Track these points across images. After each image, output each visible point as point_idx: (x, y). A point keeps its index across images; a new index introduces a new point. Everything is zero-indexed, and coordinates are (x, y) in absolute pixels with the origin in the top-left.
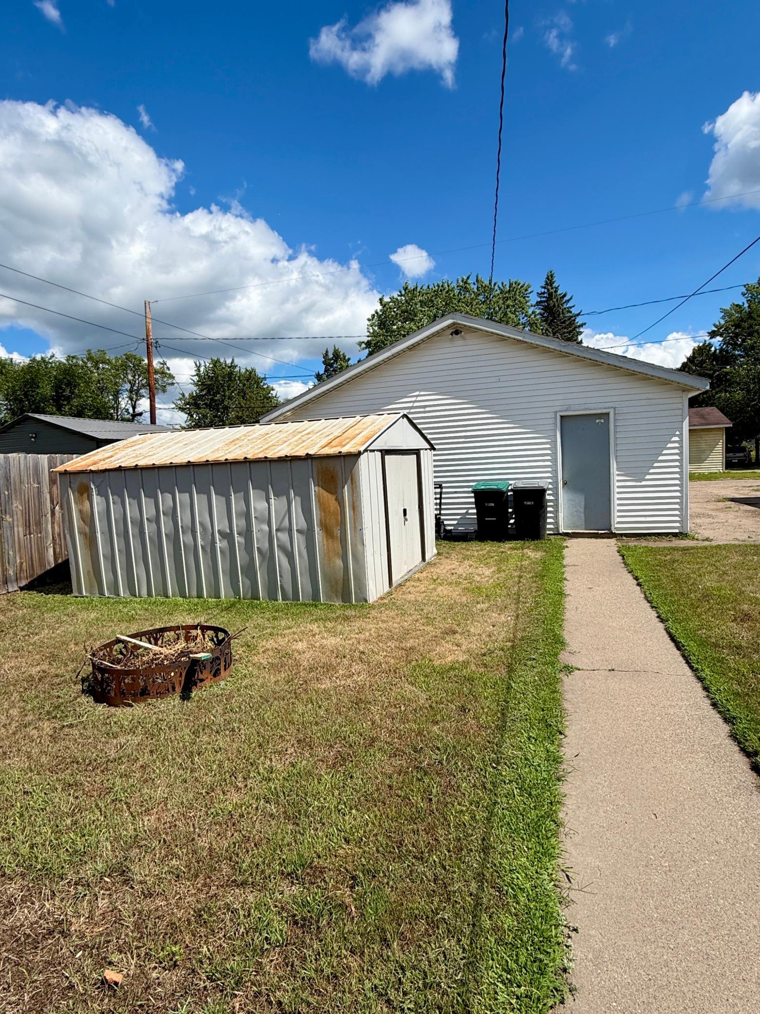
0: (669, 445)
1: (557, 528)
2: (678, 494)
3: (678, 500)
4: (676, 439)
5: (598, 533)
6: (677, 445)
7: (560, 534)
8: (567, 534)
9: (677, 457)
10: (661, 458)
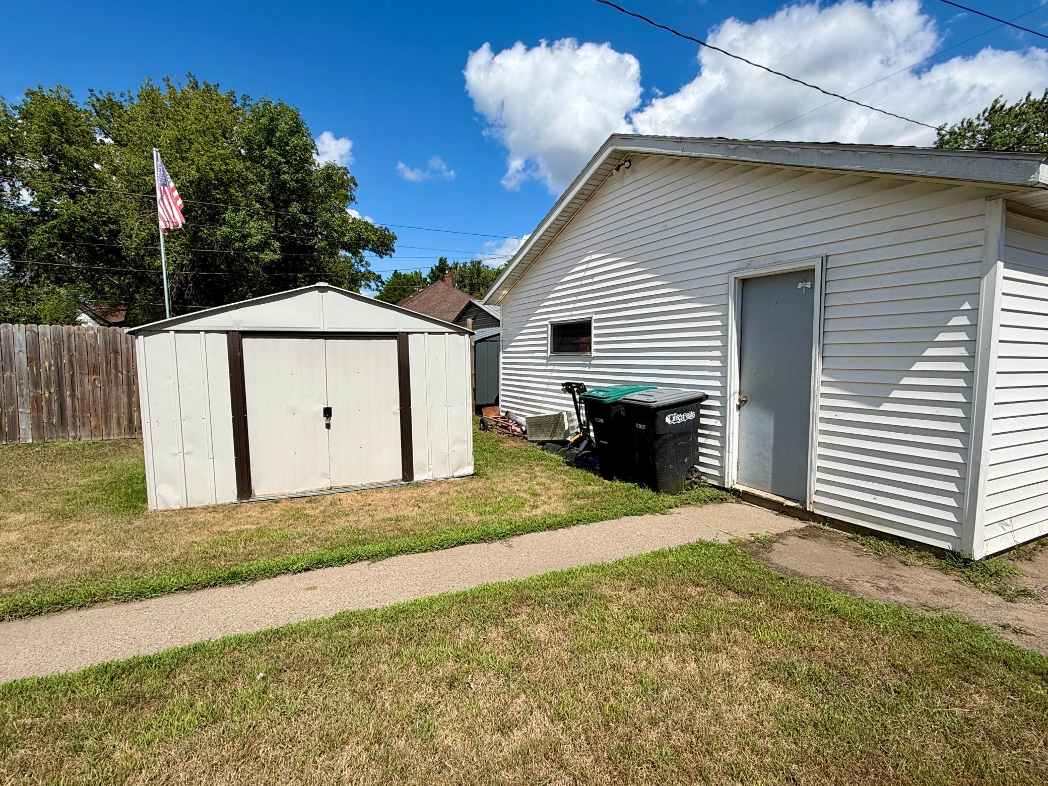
0: (942, 337)
1: (722, 478)
2: (957, 458)
3: (955, 473)
4: (964, 321)
5: (782, 504)
6: (963, 336)
7: (727, 490)
8: (736, 493)
9: (961, 367)
10: (919, 366)
